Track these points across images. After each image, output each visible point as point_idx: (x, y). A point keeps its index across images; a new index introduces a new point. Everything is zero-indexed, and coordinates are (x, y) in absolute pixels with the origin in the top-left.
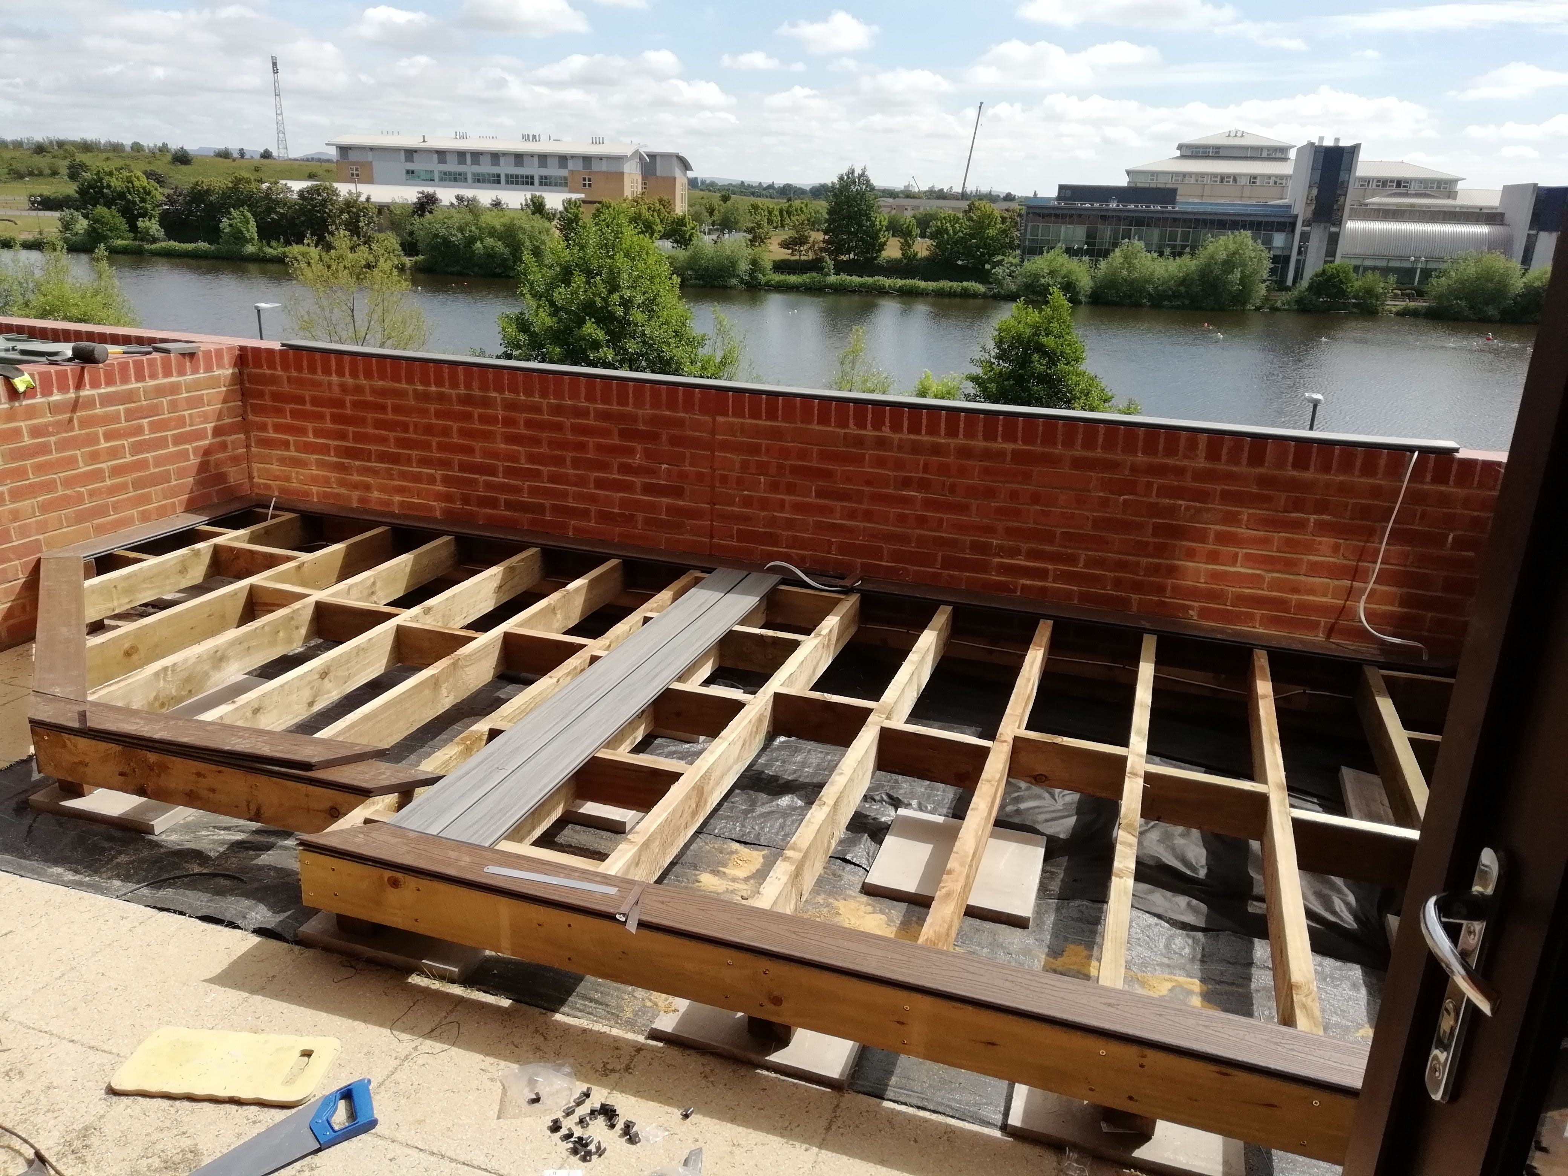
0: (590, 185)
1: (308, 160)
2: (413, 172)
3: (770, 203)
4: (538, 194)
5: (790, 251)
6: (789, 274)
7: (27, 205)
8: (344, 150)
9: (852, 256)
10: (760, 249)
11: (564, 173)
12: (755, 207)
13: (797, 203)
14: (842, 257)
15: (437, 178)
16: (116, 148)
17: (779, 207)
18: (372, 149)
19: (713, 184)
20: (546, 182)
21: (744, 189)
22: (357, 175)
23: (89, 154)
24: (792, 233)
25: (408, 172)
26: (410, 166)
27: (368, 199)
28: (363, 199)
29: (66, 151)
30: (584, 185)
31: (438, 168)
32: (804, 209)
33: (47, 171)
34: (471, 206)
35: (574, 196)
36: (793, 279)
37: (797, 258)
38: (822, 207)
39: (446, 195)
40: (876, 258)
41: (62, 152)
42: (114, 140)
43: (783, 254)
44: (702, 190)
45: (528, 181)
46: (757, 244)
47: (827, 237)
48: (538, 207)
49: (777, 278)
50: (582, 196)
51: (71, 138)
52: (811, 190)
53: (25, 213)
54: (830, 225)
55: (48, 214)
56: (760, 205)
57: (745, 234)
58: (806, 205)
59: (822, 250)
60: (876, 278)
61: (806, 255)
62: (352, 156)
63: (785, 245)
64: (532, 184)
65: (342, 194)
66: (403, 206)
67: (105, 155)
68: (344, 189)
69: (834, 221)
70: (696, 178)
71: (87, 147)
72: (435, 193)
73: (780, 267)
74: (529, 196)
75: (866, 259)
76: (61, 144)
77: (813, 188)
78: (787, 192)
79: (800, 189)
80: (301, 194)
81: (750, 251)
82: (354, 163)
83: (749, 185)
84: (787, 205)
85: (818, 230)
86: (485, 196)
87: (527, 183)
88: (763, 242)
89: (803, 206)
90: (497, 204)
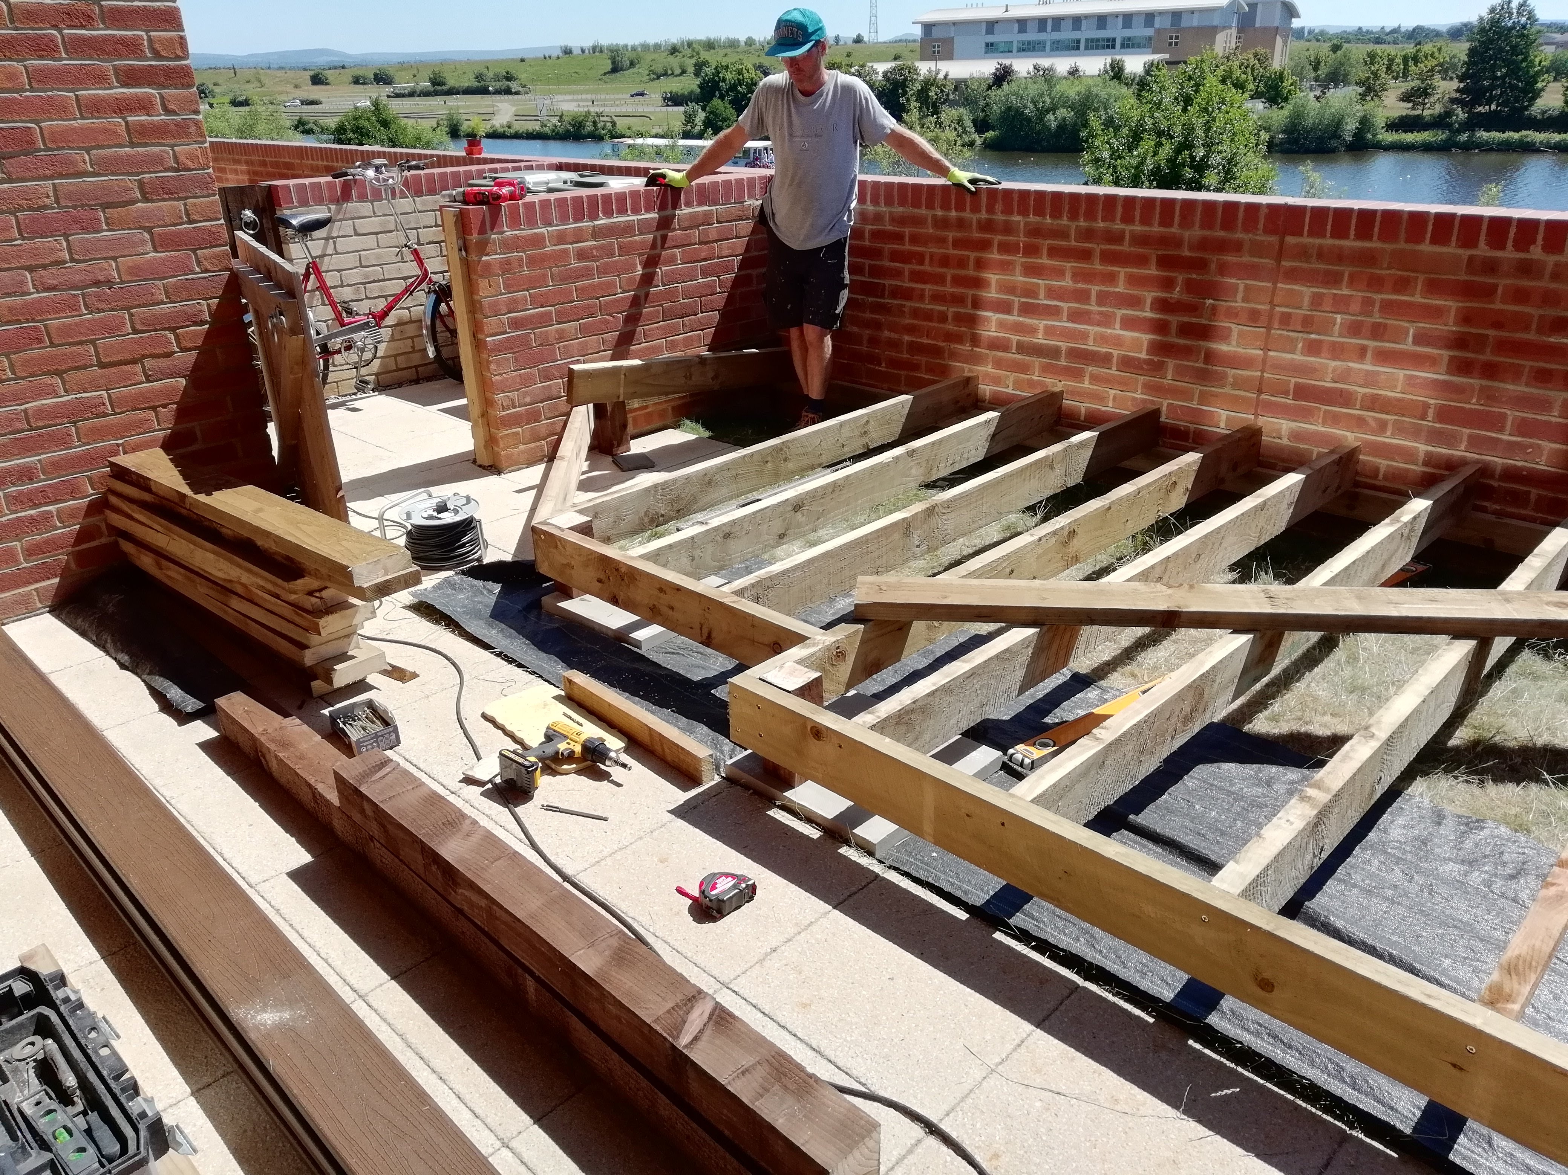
0: (1176, 44)
1: (896, 42)
2: (992, 45)
3: (1391, 50)
4: (1118, 57)
5: (1410, 105)
6: (1406, 132)
7: (660, 102)
8: (928, 27)
9: (1493, 107)
10: (1372, 103)
11: (1150, 32)
12: (1372, 56)
13: (1427, 48)
14: (1480, 109)
15: (1015, 50)
16: (733, 44)
17: (1403, 53)
18: (954, 23)
19: (1322, 33)
20: (1129, 45)
21: (1361, 36)
22: (938, 52)
23: (712, 51)
24: (1416, 83)
25: (987, 45)
26: (990, 39)
27: (946, 77)
28: (941, 76)
29: (693, 50)
30: (1170, 44)
31: (1016, 38)
32: (1436, 54)
33: (678, 71)
34: (1047, 76)
35: (1156, 57)
36: (1410, 137)
37: (1419, 112)
38: (1461, 50)
39: (1022, 66)
40: (1526, 108)
41: (690, 51)
42: (732, 36)
43: (1403, 109)
44: (1309, 41)
45: (1109, 44)
46: (1368, 98)
47: (1462, 85)
48: (1117, 72)
49: (1390, 137)
50: (1167, 56)
51: (699, 38)
52: (1448, 32)
53: (658, 109)
54: (1468, 69)
55: (676, 108)
56: (1379, 52)
57: (1356, 88)
58: (1440, 49)
59: (1453, 101)
60: (1524, 133)
61: (1432, 109)
62: (936, 33)
63: (1406, 98)
64: (1113, 47)
65: (922, 72)
66: (980, 80)
67: (724, 51)
68: (924, 68)
69: (1475, 63)
70: (1303, 28)
71: (710, 45)
72: (1011, 65)
73: (1395, 125)
74: (1109, 61)
75: (1513, 110)
76: (690, 44)
77: (1452, 28)
78: (1417, 35)
79: (1434, 30)
80: (885, 74)
81: (1359, 107)
82: (938, 40)
83: (1367, 31)
84: (1414, 51)
85: (1451, 79)
86: (1062, 65)
87: (1108, 47)
88: (1377, 95)
89: (1435, 50)
90: (1074, 72)
